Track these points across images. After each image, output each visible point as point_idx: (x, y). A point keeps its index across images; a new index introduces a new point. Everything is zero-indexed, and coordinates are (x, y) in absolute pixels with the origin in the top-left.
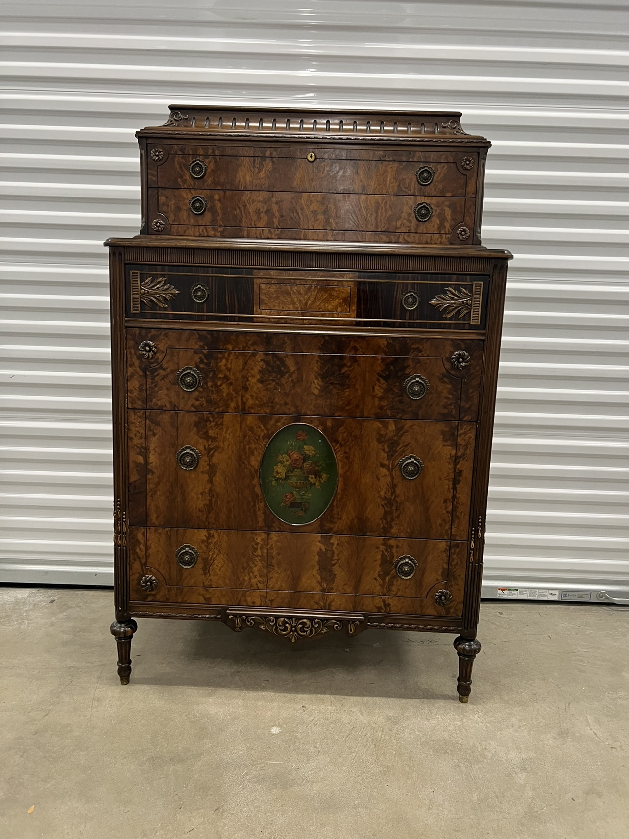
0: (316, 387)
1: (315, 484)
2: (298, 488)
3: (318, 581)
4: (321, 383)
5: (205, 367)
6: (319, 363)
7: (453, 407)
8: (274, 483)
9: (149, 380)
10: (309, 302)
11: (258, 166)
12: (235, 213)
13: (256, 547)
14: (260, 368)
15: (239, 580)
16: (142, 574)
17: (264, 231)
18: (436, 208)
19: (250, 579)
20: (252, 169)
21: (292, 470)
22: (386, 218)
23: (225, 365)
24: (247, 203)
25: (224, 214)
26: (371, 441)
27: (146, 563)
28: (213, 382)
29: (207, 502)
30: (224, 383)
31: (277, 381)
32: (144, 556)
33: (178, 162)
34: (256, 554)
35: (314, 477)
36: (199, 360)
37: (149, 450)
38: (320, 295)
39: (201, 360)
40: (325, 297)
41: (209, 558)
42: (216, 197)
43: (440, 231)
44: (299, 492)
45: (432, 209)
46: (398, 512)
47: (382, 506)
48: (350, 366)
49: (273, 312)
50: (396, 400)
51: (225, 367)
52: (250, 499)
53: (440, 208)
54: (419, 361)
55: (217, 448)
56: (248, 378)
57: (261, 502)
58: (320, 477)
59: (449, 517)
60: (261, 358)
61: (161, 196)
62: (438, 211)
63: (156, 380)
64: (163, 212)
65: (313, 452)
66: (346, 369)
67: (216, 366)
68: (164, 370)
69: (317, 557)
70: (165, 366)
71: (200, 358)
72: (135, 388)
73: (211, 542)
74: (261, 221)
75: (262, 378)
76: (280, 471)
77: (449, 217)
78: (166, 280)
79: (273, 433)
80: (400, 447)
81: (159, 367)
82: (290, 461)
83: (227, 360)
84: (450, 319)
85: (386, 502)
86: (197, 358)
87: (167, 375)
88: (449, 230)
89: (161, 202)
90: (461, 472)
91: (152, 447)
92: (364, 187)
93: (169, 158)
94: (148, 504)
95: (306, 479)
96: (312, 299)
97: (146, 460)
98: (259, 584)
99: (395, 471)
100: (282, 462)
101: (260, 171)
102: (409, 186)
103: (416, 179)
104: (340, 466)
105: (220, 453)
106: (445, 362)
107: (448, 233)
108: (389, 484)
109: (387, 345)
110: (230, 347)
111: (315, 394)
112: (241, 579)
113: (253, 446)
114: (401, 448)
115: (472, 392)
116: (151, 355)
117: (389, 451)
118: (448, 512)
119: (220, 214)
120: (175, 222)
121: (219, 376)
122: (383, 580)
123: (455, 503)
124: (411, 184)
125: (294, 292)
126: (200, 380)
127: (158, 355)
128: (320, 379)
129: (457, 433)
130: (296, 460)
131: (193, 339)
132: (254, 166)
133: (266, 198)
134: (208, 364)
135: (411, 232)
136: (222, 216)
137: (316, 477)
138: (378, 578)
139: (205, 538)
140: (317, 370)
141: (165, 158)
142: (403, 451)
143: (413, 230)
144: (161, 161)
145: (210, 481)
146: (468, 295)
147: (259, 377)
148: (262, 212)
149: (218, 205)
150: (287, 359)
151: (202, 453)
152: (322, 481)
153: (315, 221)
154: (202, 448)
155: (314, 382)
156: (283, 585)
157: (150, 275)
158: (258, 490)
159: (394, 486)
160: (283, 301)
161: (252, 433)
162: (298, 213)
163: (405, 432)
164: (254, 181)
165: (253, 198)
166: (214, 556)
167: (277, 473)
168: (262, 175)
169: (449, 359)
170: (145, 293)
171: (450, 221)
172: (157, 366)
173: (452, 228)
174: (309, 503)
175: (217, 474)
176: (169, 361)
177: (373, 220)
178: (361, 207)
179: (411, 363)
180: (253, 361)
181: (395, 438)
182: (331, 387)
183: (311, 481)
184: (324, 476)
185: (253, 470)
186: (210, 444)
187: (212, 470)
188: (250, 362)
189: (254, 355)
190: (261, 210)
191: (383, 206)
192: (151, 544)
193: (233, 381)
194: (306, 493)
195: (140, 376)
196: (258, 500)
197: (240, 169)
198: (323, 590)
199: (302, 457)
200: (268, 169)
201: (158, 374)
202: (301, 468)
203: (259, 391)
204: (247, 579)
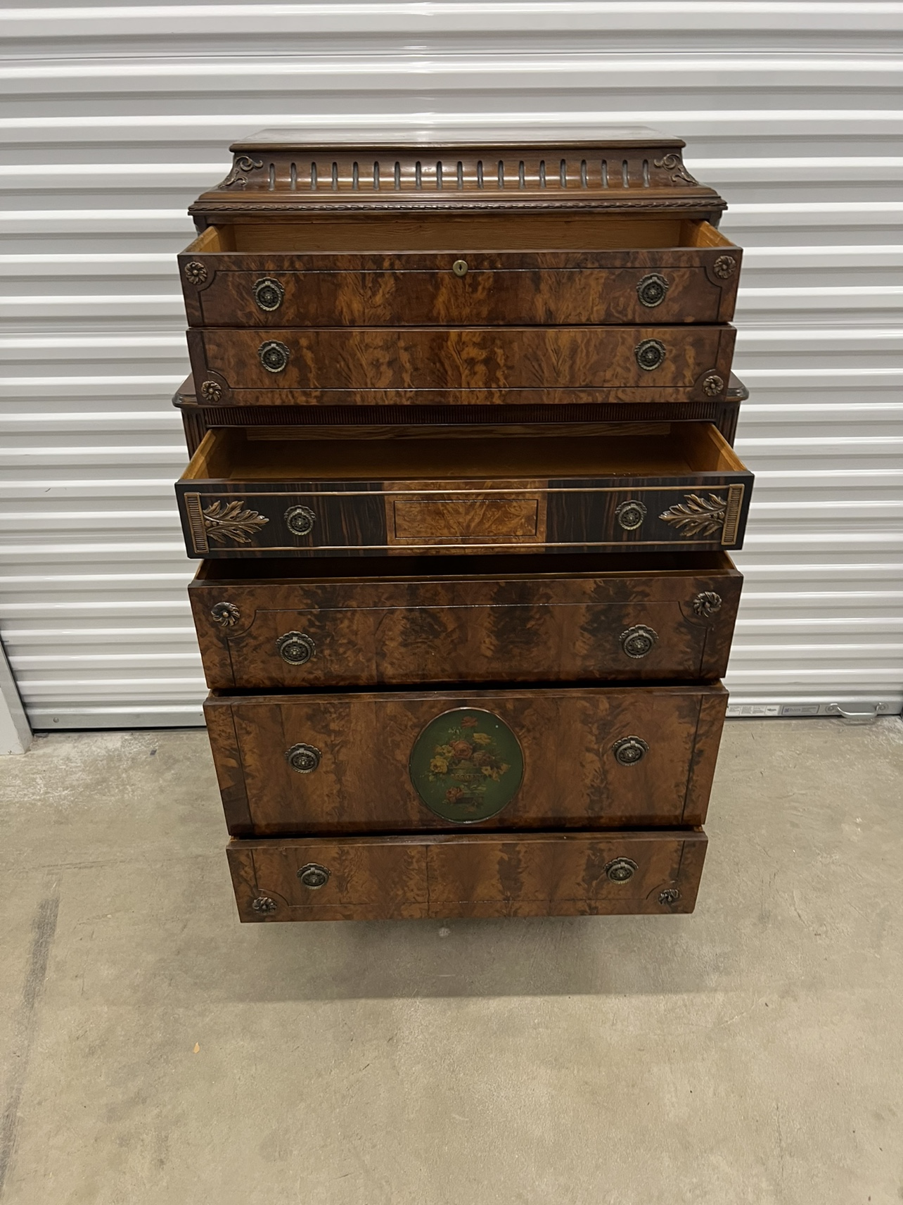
0: (489, 648)
1: (490, 776)
2: (467, 782)
3: (500, 891)
4: (495, 642)
5: (318, 631)
6: (492, 617)
7: (691, 662)
8: (431, 778)
9: (234, 653)
10: (473, 525)
11: (370, 285)
12: (338, 366)
13: (410, 860)
14: (402, 628)
15: (389, 895)
16: (252, 896)
17: (388, 393)
18: (671, 348)
19: (405, 893)
20: (362, 291)
21: (457, 762)
22: (588, 366)
23: (348, 627)
24: (355, 349)
25: (319, 369)
26: (572, 722)
27: (256, 886)
28: (331, 649)
29: (337, 805)
30: (349, 649)
31: (429, 643)
32: (253, 879)
33: (233, 283)
34: (411, 868)
35: (489, 768)
36: (307, 623)
37: (243, 751)
38: (489, 514)
39: (309, 623)
40: (497, 516)
41: (346, 875)
42: (304, 342)
43: (677, 383)
44: (468, 787)
45: (664, 349)
46: (610, 801)
47: (588, 795)
48: (540, 619)
49: (417, 540)
50: (607, 657)
51: (348, 630)
52: (399, 798)
53: (678, 347)
54: (644, 608)
55: (344, 744)
56: (384, 642)
57: (414, 800)
58: (498, 768)
59: (681, 802)
60: (402, 615)
61: (209, 344)
62: (674, 352)
63: (245, 652)
64: (217, 369)
65: (488, 741)
66: (533, 623)
67: (335, 629)
68: (255, 638)
69: (497, 867)
70: (255, 633)
71: (309, 620)
72: (214, 664)
73: (346, 859)
74: (383, 379)
75: (406, 640)
76: (438, 764)
77: (691, 361)
78: (243, 504)
79: (426, 722)
80: (615, 727)
81: (246, 636)
82: (453, 752)
83: (351, 620)
84: (691, 538)
85: (593, 790)
86: (304, 621)
87: (260, 645)
88: (690, 382)
89: (210, 354)
90: (701, 752)
91: (246, 748)
92: (551, 313)
93: (217, 278)
94: (252, 811)
95: (479, 771)
96: (477, 520)
97: (242, 764)
98: (417, 898)
99: (607, 755)
100: (441, 754)
101: (374, 294)
102: (625, 309)
103: (636, 297)
104: (527, 754)
105: (350, 748)
106: (683, 608)
107: (688, 385)
108: (598, 770)
109: (595, 589)
110: (354, 603)
111: (487, 657)
112: (392, 893)
113: (398, 738)
114: (617, 729)
115: (721, 644)
116: (231, 622)
117: (600, 734)
118: (679, 796)
119: (313, 370)
120: (238, 384)
121: (340, 642)
122: (590, 884)
123: (690, 787)
124: (628, 305)
125: (449, 512)
126: (312, 649)
127: (243, 620)
128: (493, 638)
129: (701, 707)
130: (463, 751)
131: (296, 596)
132: (364, 286)
133: (387, 340)
134: (322, 628)
135: (628, 385)
136: (317, 373)
137: (492, 769)
138: (582, 883)
139: (336, 856)
140: (489, 625)
141: (211, 277)
142: (620, 733)
143: (631, 383)
144: (203, 284)
145: (339, 781)
146: (719, 504)
147: (400, 639)
148: (382, 364)
149: (309, 355)
150: (442, 614)
151: (322, 750)
152: (502, 773)
153: (470, 375)
154: (321, 745)
155: (484, 642)
156: (451, 896)
157: (217, 499)
158: (409, 787)
159: (605, 773)
160: (432, 525)
161: (396, 722)
162: (442, 364)
163: (623, 710)
164: (366, 311)
165: (366, 341)
166: (352, 873)
167: (436, 766)
168: (378, 299)
169: (690, 604)
170: (212, 526)
171: (692, 367)
172: (244, 635)
173: (695, 377)
174: (482, 797)
175: (348, 773)
176: (260, 627)
177: (567, 371)
178: (547, 350)
179: (631, 611)
180: (391, 620)
181: (609, 718)
182: (511, 646)
183: (486, 773)
184: (504, 767)
185: (399, 765)
186: (333, 739)
187: (339, 770)
188: (386, 621)
189: (392, 612)
190: (381, 361)
191: (583, 347)
192: (260, 866)
193: (363, 647)
194: (478, 786)
195: (220, 648)
196: (410, 799)
197: (340, 292)
198: (507, 899)
199: (471, 747)
200: (388, 289)
201: (247, 644)
202: (471, 759)
203: (403, 657)
204: (400, 893)
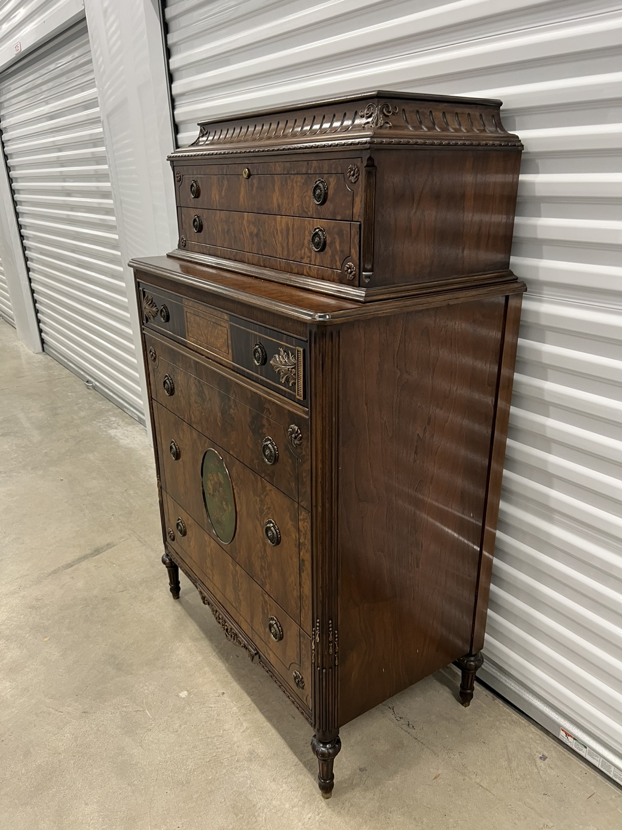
0: (219, 421)
1: (226, 511)
3: (234, 599)
4: (221, 418)
6: (219, 398)
8: (208, 495)
9: (156, 379)
10: (209, 337)
11: (221, 184)
12: (214, 232)
13: (206, 543)
14: (194, 390)
18: (328, 235)
20: (218, 188)
21: (215, 490)
23: (180, 380)
24: (218, 222)
26: (249, 489)
27: (169, 519)
28: (177, 392)
31: (202, 406)
32: (168, 514)
33: (187, 182)
34: (206, 549)
38: (213, 331)
40: (215, 334)
42: (205, 216)
43: (333, 266)
45: (324, 236)
47: (260, 558)
53: (331, 236)
54: (270, 423)
56: (190, 396)
60: (193, 381)
61: (183, 214)
62: (330, 239)
65: (223, 481)
66: (232, 410)
67: (177, 379)
68: (160, 373)
69: (232, 577)
70: (159, 370)
73: (189, 524)
74: (226, 241)
77: (338, 248)
78: (152, 298)
82: (213, 481)
83: (181, 376)
84: (285, 385)
85: (262, 556)
86: (170, 369)
87: (161, 378)
88: (339, 265)
89: (183, 220)
90: (303, 561)
91: (162, 433)
93: (183, 179)
96: (209, 334)
100: (210, 480)
101: (222, 190)
103: (313, 197)
105: (185, 453)
106: (286, 433)
107: (338, 268)
113: (197, 457)
114: (266, 509)
115: (305, 477)
117: (260, 508)
119: (207, 233)
120: (190, 239)
121: (179, 388)
123: (302, 592)
124: (310, 203)
125: (201, 325)
126: (171, 388)
127: (157, 360)
128: (220, 414)
129: (298, 516)
130: (216, 483)
131: (167, 352)
137: (226, 505)
138: (262, 625)
139: (186, 518)
140: (218, 404)
142: (268, 513)
144: (180, 182)
145: (184, 474)
147: (194, 398)
148: (226, 232)
149: (206, 224)
152: (229, 511)
157: (147, 293)
159: (265, 544)
160: (197, 331)
161: (196, 445)
162: (243, 235)
163: (267, 494)
165: (221, 217)
167: (209, 488)
168: (223, 194)
171: (339, 254)
173: (341, 262)
175: (186, 471)
176: (160, 366)
178: (278, 230)
179: (265, 424)
181: (262, 496)
183: (224, 507)
184: (230, 507)
185: (199, 477)
187: (184, 467)
188: (189, 382)
189: (190, 377)
192: (169, 506)
195: (153, 374)
197: (213, 188)
200: (226, 187)
201: (158, 376)
203: (195, 410)
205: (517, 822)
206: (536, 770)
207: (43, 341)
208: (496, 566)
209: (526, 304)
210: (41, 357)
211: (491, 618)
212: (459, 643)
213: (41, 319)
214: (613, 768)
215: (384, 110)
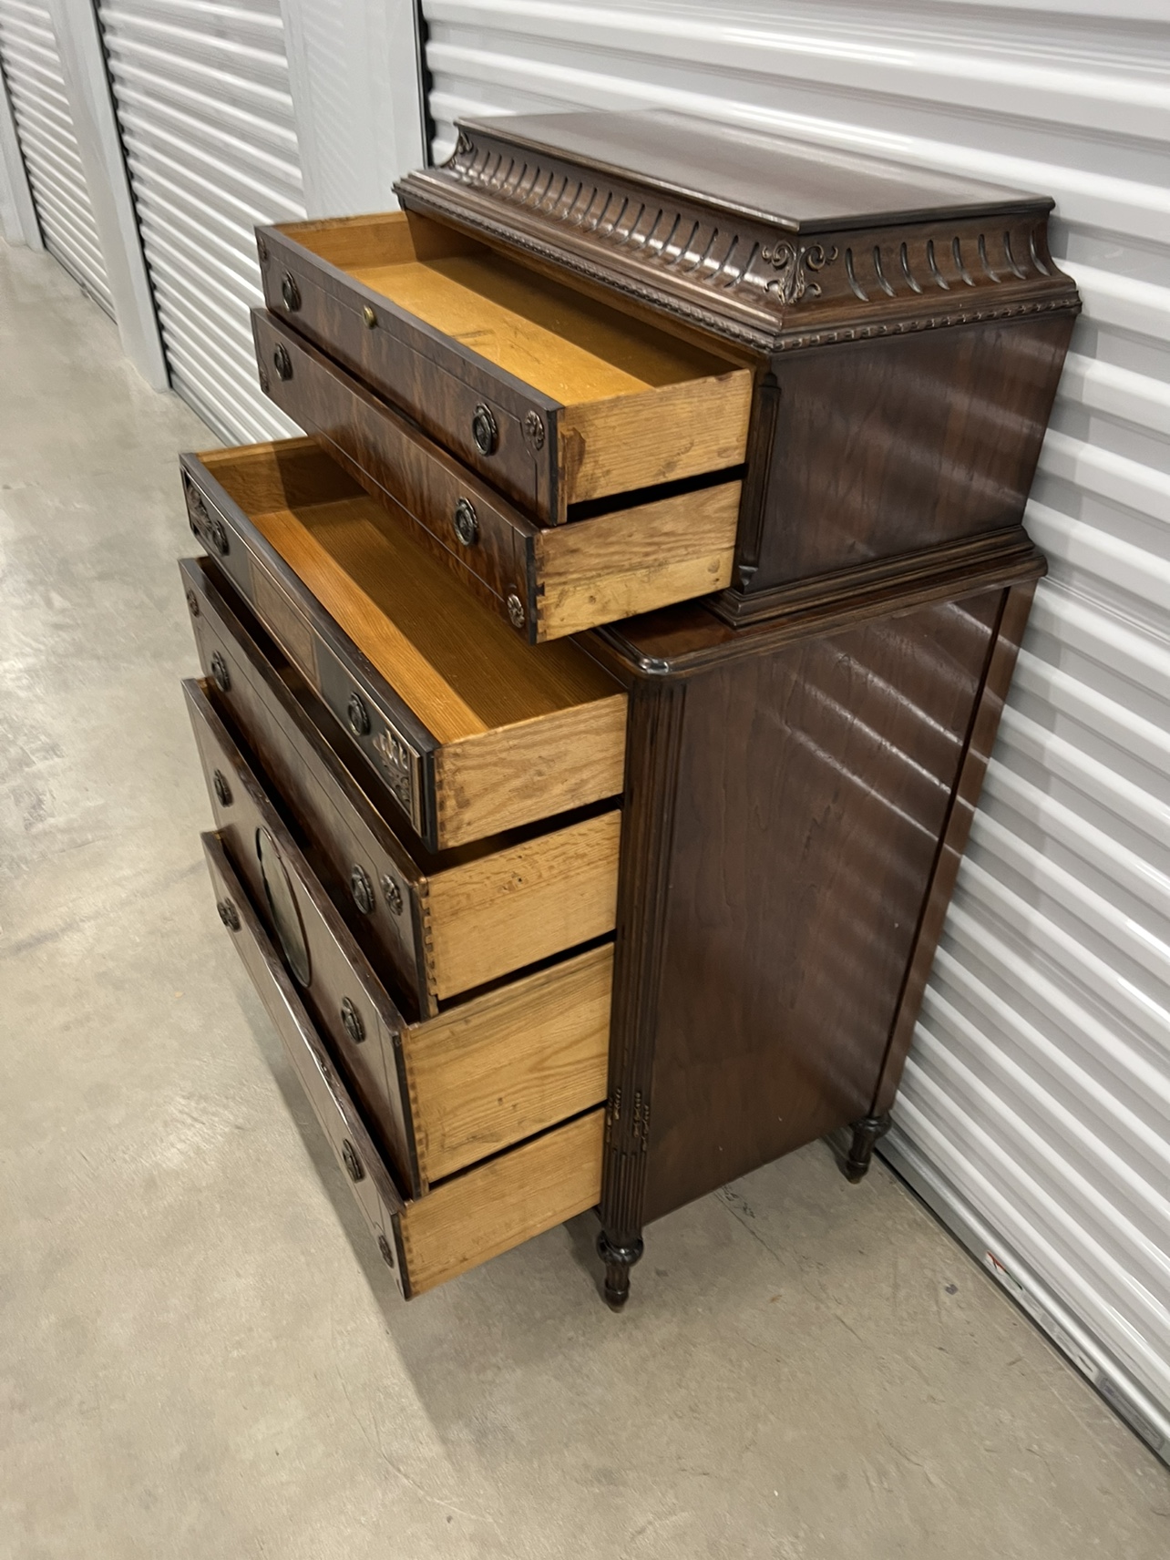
205: (887, 1386)
206: (935, 1308)
207: (169, 368)
208: (928, 1000)
209: (1043, 595)
210: (167, 400)
211: (910, 1073)
212: (855, 1095)
213: (165, 324)
214: (1057, 1329)
215: (810, 258)
